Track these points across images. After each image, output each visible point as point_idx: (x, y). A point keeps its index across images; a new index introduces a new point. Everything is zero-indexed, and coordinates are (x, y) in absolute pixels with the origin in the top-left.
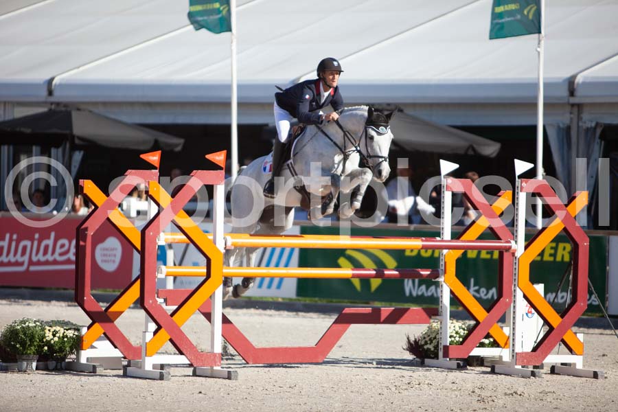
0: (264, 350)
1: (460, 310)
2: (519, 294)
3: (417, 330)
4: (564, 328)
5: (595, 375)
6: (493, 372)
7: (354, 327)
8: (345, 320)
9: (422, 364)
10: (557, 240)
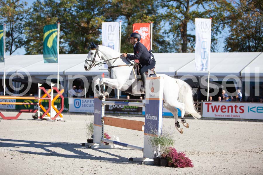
0: (6, 117)
1: (41, 110)
2: (52, 107)
3: (34, 114)
4: (59, 113)
5: (65, 121)
6: (47, 121)
7: (23, 113)
8: (21, 112)
9: (35, 120)
10: (58, 99)
